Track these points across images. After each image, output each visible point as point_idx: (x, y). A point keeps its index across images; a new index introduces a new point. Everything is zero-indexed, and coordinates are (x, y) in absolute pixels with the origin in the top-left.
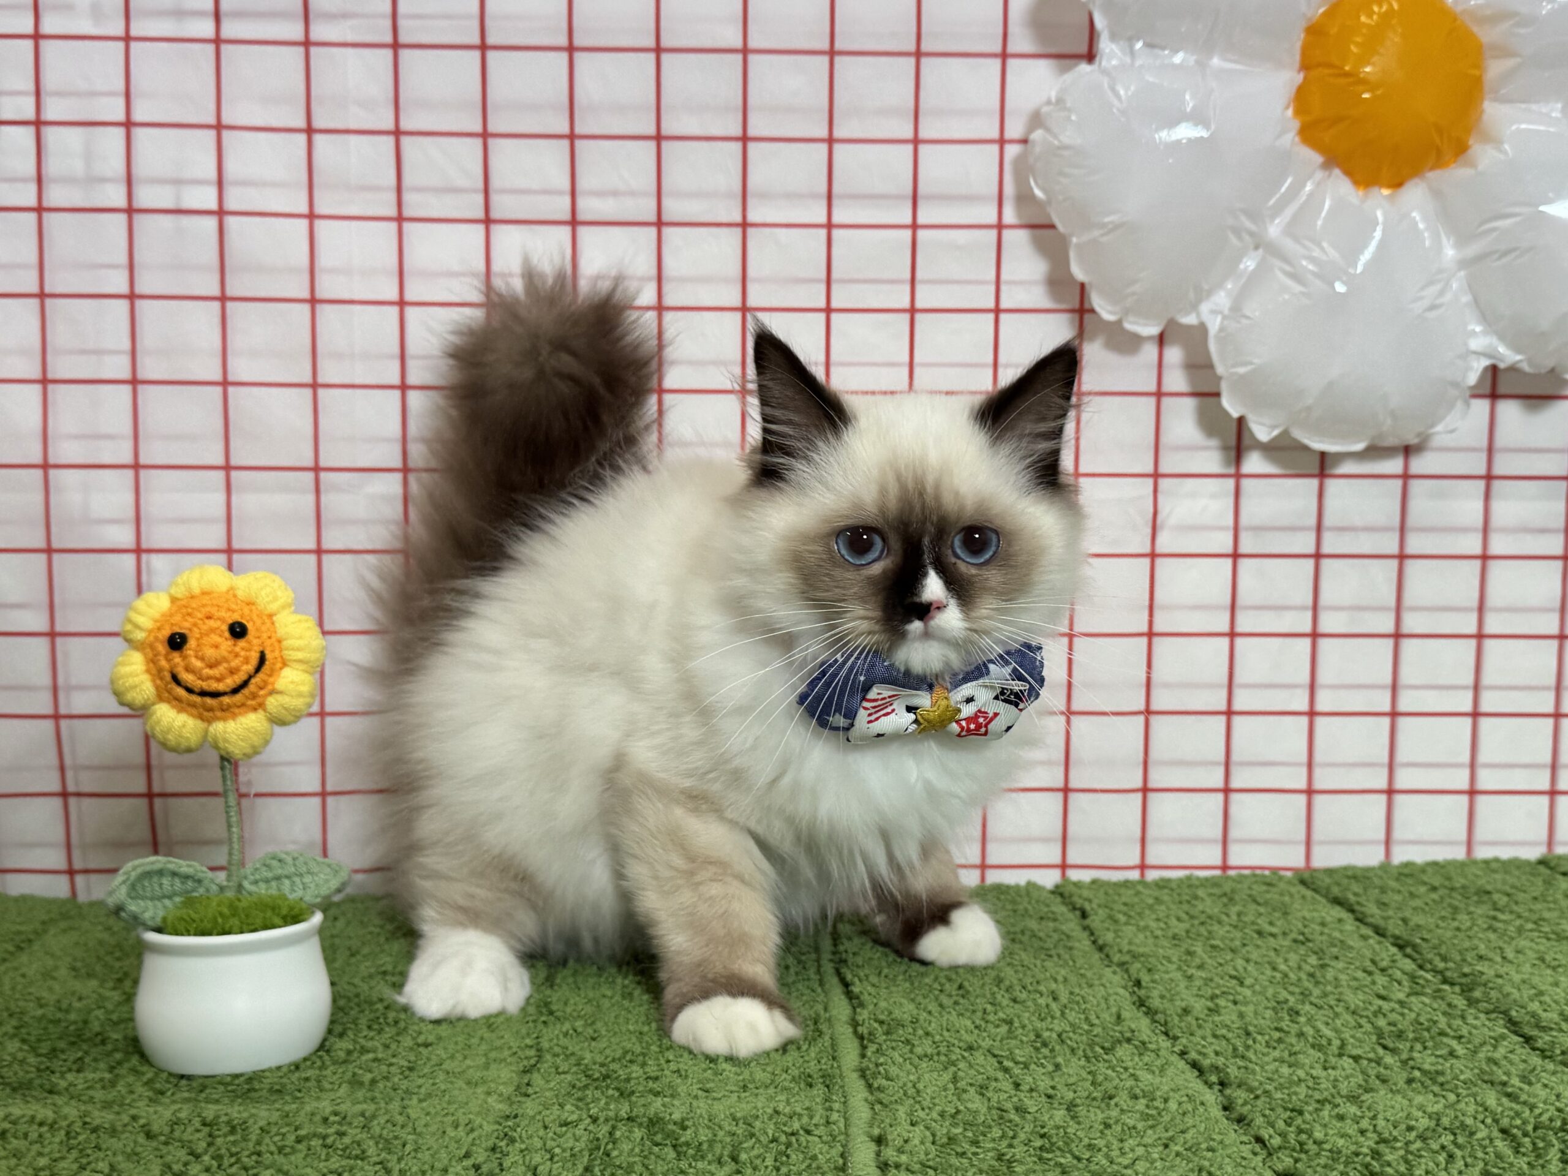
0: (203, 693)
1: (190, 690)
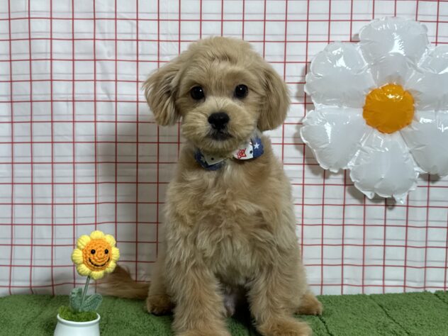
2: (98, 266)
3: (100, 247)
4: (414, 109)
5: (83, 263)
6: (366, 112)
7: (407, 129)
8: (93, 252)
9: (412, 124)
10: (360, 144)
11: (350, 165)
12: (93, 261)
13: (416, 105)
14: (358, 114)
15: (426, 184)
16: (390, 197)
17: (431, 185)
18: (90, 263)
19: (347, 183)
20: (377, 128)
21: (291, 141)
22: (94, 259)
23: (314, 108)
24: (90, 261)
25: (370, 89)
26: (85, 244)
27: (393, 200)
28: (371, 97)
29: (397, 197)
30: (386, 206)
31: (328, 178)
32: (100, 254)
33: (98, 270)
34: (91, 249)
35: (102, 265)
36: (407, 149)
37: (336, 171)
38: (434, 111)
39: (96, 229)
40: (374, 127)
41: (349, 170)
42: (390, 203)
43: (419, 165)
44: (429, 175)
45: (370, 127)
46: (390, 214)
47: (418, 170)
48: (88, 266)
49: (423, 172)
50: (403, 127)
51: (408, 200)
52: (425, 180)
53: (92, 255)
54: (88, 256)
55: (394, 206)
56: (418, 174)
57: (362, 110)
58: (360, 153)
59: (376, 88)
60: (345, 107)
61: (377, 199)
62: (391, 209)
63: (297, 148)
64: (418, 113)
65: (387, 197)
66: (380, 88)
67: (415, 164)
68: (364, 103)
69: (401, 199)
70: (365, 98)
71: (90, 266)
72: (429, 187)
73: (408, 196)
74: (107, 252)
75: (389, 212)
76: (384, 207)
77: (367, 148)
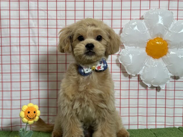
0: (30, 118)
1: (29, 118)
2: (31, 118)
3: (32, 110)
4: (168, 48)
5: (25, 117)
6: (147, 49)
7: (165, 57)
8: (29, 112)
9: (167, 55)
10: (145, 63)
11: (141, 73)
12: (29, 116)
13: (168, 46)
14: (144, 50)
15: (174, 80)
16: (158, 86)
17: (176, 80)
18: (27, 117)
19: (139, 80)
20: (152, 56)
21: (115, 62)
22: (29, 115)
23: (124, 48)
24: (28, 116)
25: (149, 40)
26: (25, 109)
27: (159, 87)
28: (149, 43)
29: (161, 86)
30: (156, 90)
31: (131, 78)
32: (32, 113)
33: (31, 120)
34: (28, 111)
35: (33, 118)
36: (165, 65)
37: (134, 75)
38: (176, 49)
39: (30, 103)
40: (150, 56)
41: (140, 75)
42: (158, 89)
43: (170, 72)
44: (175, 77)
45: (149, 56)
46: (158, 93)
47: (170, 74)
48: (27, 118)
49: (172, 75)
50: (163, 56)
51: (166, 87)
52: (173, 79)
53: (28, 114)
54: (27, 114)
55: (160, 90)
56: (170, 76)
57: (145, 49)
58: (145, 67)
59: (151, 39)
60: (138, 48)
61: (152, 87)
62: (159, 91)
63: (118, 65)
64: (169, 50)
65: (156, 86)
66: (153, 39)
67: (168, 72)
68: (146, 46)
69: (163, 87)
70: (147, 44)
71: (28, 119)
72: (175, 81)
73: (166, 85)
74: (35, 112)
75: (157, 93)
76: (155, 91)
77: (148, 65)
